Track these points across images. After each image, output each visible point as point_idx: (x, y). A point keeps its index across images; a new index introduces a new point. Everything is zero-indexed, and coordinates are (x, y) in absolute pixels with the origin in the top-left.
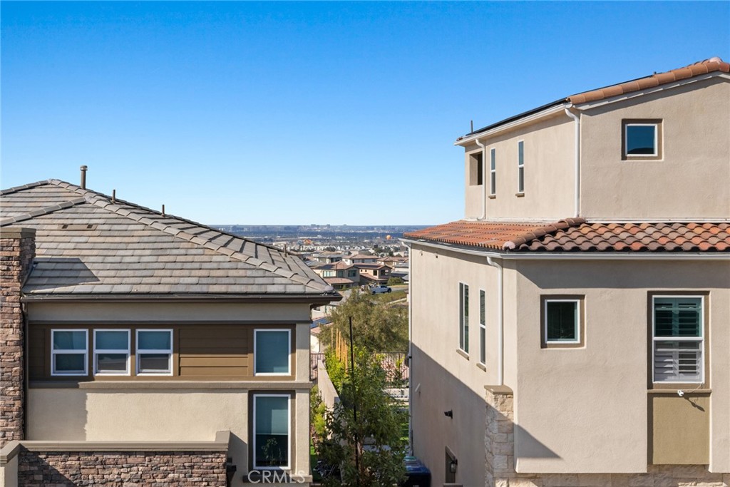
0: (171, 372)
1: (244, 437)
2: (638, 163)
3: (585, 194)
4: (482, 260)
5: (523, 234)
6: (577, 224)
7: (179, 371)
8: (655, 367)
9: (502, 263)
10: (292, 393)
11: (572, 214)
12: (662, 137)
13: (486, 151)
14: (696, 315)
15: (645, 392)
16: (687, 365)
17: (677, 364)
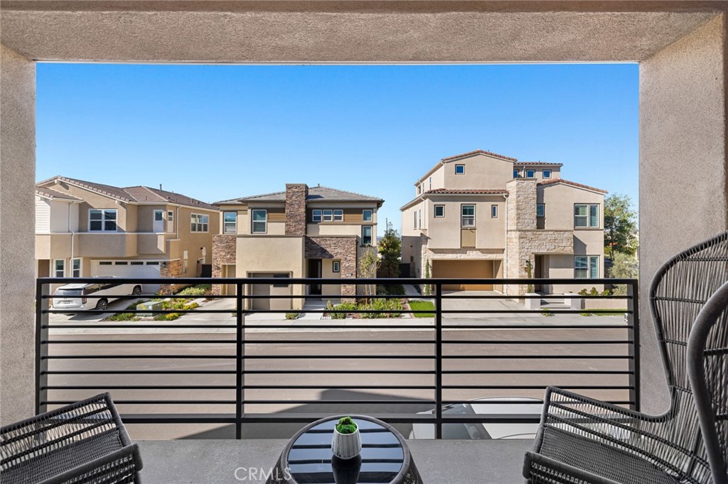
0: (342, 220)
1: (360, 236)
2: (459, 175)
3: (446, 182)
6: (444, 190)
7: (344, 220)
8: (463, 222)
9: (424, 198)
10: (372, 226)
11: (443, 188)
12: (465, 168)
14: (473, 210)
15: (460, 229)
16: (471, 222)
17: (468, 221)
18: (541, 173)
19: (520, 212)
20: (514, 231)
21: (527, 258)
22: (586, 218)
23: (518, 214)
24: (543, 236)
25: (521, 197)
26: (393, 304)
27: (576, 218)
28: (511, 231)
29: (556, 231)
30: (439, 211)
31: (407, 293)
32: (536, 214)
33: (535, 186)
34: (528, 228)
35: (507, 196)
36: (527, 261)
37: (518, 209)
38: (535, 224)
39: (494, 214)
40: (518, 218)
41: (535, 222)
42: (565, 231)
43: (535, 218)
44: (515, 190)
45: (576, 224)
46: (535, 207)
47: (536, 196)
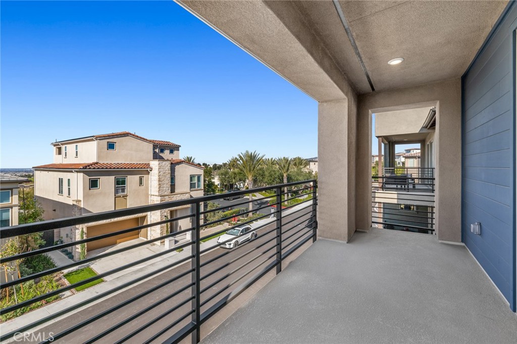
2: (111, 151)
3: (99, 157)
4: (72, 172)
5: (84, 165)
6: (97, 163)
8: (116, 191)
9: (77, 172)
10: (12, 207)
11: (95, 161)
12: (116, 146)
13: (63, 147)
14: (125, 181)
15: (114, 197)
16: (123, 190)
17: (121, 190)
18: (169, 151)
19: (160, 183)
20: (156, 196)
21: (165, 214)
22: (195, 183)
23: (159, 184)
24: (174, 198)
25: (161, 173)
26: (46, 285)
27: (191, 184)
28: (153, 195)
29: (182, 194)
30: (94, 184)
31: (59, 264)
32: (170, 184)
33: (169, 165)
34: (166, 193)
35: (151, 170)
36: (165, 216)
37: (159, 181)
38: (170, 190)
39: (141, 183)
40: (160, 187)
41: (170, 188)
42: (186, 193)
43: (169, 186)
44: (157, 168)
45: (191, 188)
46: (169, 179)
47: (170, 172)
